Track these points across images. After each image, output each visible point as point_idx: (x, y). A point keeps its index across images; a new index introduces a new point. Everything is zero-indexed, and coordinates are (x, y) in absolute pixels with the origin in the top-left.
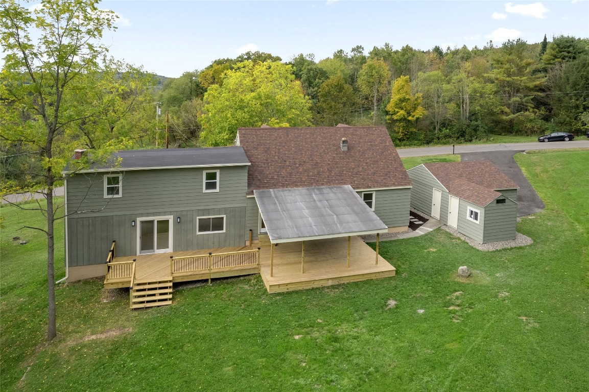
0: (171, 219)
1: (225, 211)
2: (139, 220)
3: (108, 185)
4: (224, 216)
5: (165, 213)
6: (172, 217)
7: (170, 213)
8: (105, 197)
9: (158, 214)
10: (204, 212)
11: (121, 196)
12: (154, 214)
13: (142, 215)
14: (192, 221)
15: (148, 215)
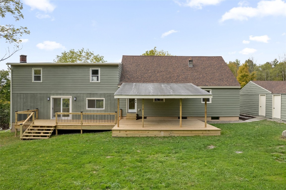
0: (70, 98)
1: (104, 95)
2: (52, 97)
3: (34, 75)
4: (104, 99)
5: (67, 94)
6: (71, 97)
7: (70, 94)
8: (33, 82)
9: (63, 94)
10: (91, 95)
11: (42, 82)
12: (60, 94)
13: (53, 94)
14: (83, 100)
15: (57, 94)
